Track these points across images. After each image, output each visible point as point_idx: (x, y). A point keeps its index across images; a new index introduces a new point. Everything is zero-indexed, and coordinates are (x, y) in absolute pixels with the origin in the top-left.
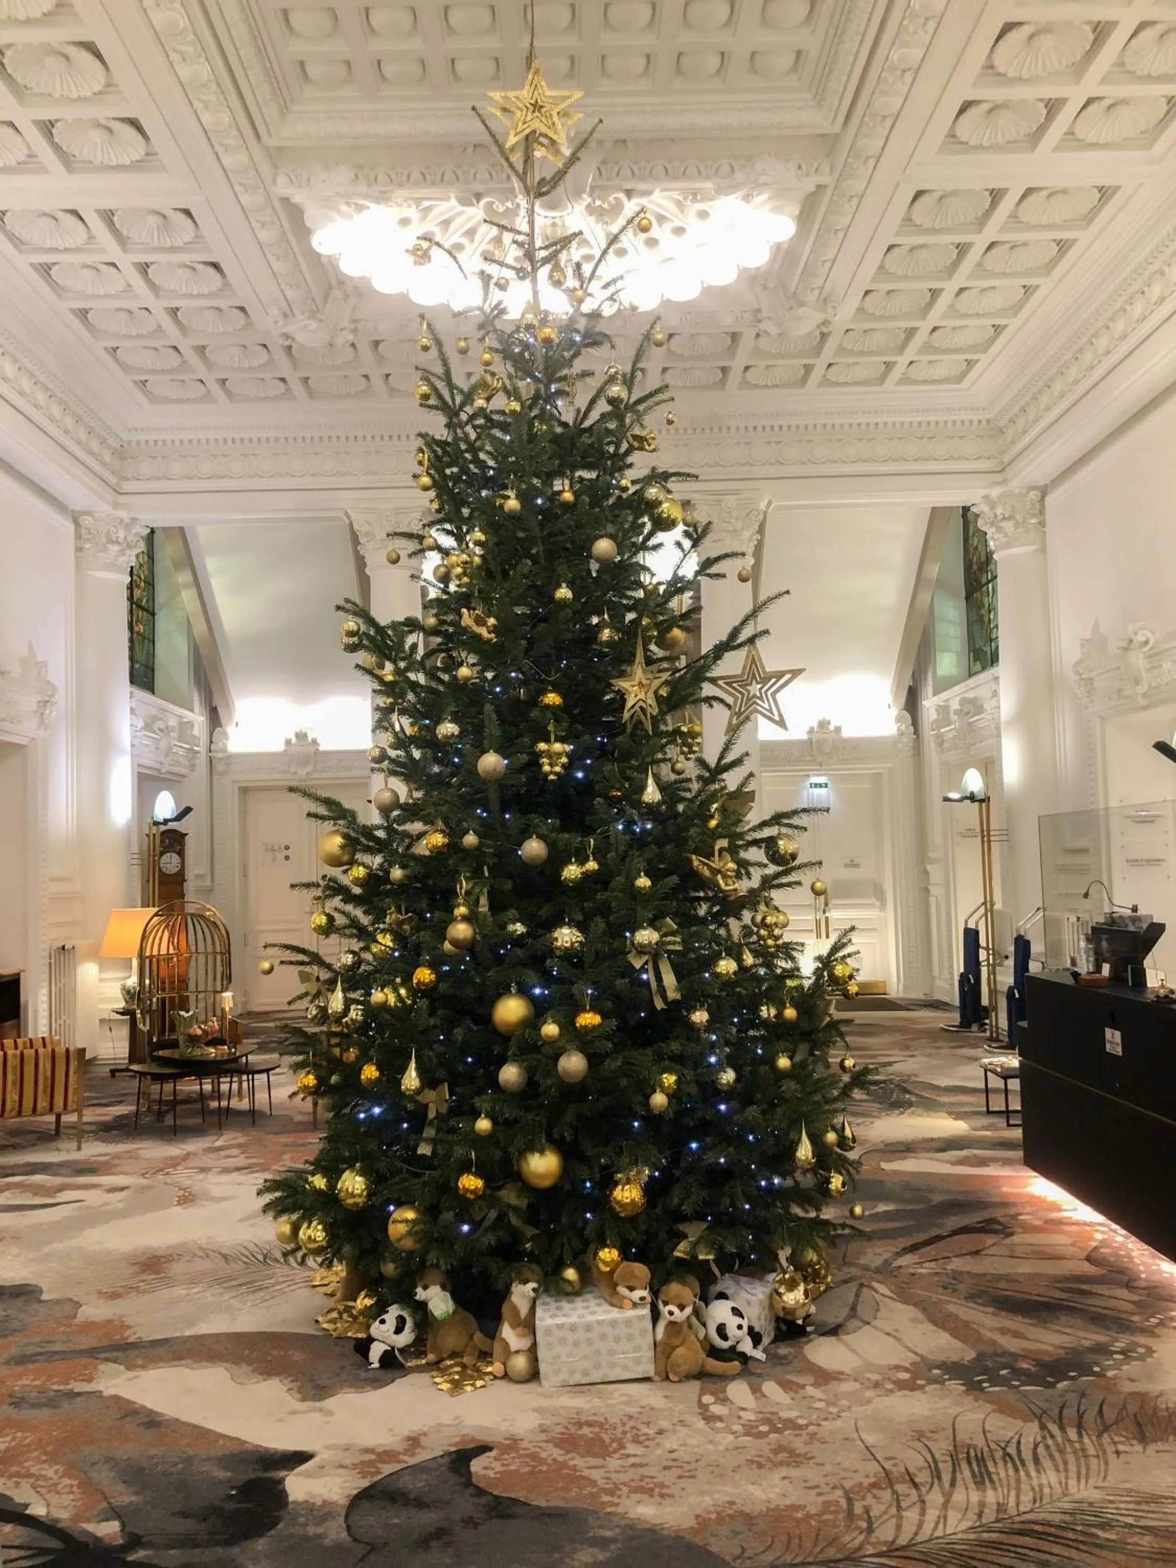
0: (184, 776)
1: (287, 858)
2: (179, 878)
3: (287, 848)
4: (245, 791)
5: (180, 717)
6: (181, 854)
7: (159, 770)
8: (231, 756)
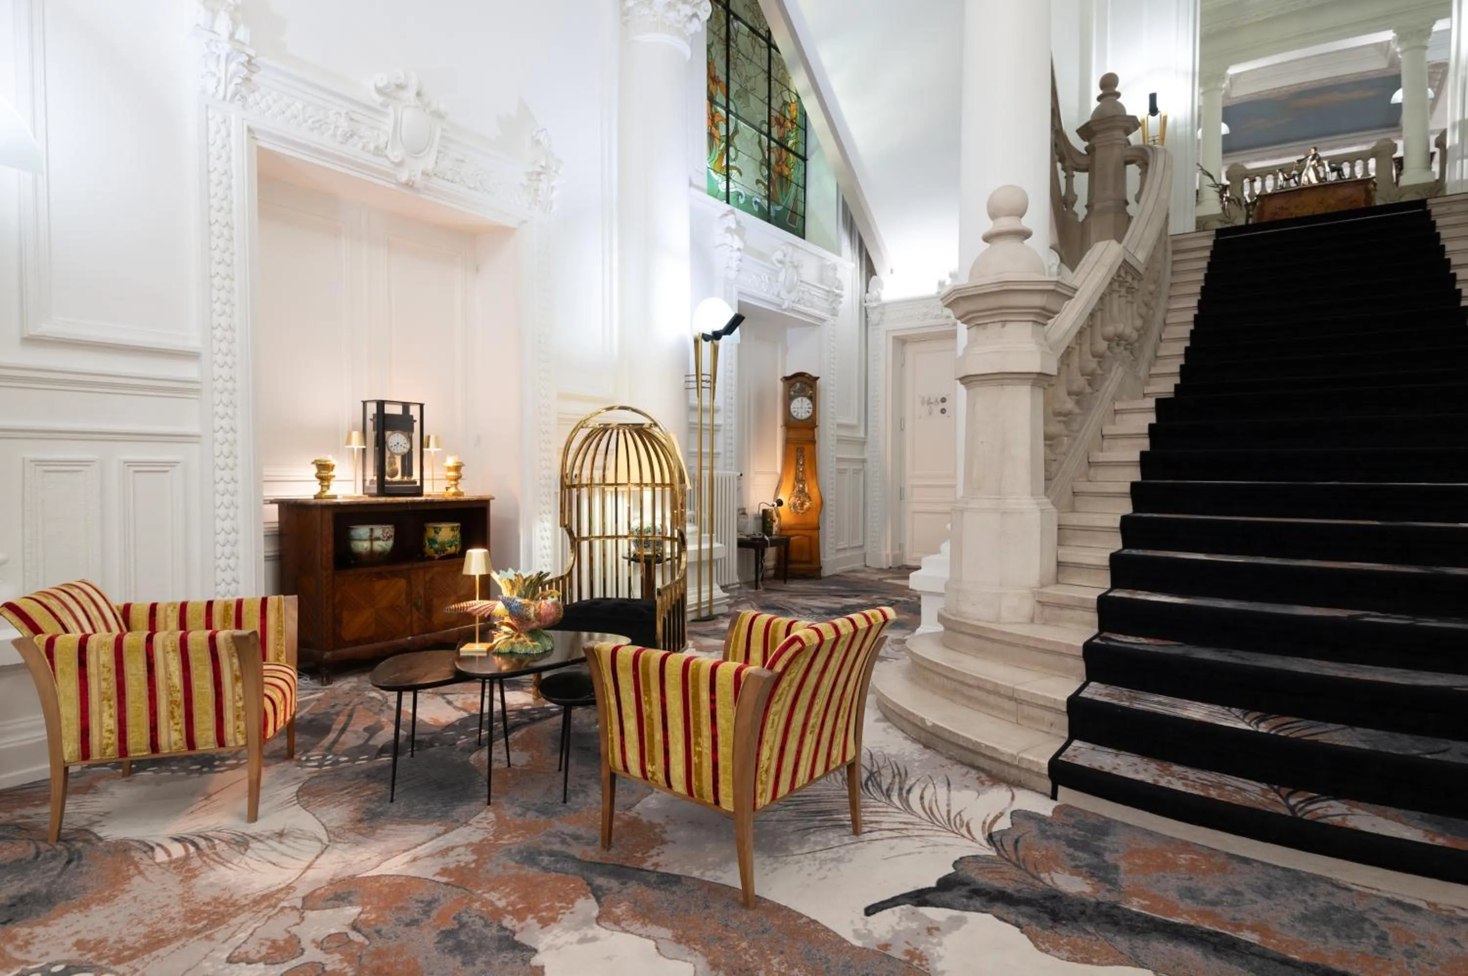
0: (823, 320)
1: (943, 411)
2: (811, 424)
3: (943, 400)
4: (901, 341)
5: (822, 258)
6: (813, 398)
7: (779, 306)
8: (884, 305)
